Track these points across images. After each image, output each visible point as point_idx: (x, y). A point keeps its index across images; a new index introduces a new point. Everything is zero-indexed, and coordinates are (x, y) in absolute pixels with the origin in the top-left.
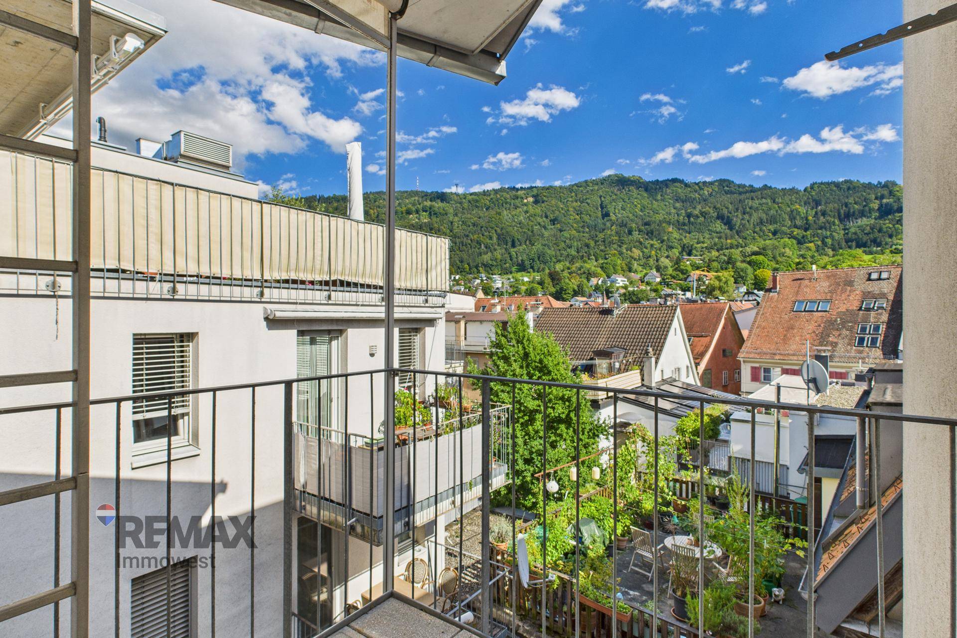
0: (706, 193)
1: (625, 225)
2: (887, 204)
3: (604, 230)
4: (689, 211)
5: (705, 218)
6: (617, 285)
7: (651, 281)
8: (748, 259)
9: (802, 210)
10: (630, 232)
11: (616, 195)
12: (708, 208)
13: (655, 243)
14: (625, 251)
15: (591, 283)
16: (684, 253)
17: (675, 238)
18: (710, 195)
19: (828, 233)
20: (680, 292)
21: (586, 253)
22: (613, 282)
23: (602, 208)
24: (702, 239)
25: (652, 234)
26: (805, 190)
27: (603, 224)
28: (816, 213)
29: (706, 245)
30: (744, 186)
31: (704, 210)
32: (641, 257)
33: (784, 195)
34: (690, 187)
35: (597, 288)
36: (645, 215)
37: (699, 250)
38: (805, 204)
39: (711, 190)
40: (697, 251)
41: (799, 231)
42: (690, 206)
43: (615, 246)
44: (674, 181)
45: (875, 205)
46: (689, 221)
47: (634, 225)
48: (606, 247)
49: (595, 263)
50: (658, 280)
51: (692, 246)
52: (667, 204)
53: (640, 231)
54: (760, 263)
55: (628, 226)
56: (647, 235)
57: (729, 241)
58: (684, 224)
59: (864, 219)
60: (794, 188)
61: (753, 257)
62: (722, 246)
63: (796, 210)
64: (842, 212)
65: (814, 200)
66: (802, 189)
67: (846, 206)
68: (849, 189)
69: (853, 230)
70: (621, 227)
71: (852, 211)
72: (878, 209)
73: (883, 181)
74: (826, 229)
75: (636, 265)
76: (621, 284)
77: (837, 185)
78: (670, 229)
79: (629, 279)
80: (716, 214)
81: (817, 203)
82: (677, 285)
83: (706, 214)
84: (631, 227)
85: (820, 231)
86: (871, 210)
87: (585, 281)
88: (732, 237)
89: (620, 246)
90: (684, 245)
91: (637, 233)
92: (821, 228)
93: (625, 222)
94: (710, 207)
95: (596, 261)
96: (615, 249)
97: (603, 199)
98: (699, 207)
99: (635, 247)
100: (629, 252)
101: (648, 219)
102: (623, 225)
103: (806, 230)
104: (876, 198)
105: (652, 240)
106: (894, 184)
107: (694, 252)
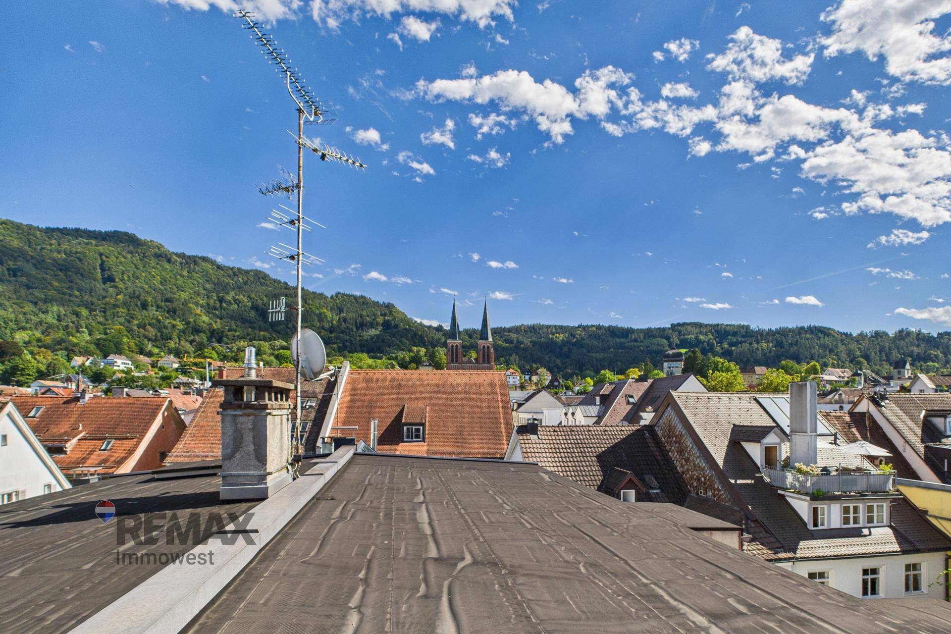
0: (240, 279)
1: (138, 297)
2: (388, 321)
3: (105, 297)
4: (221, 295)
5: (238, 306)
6: (115, 368)
7: (166, 366)
8: (277, 352)
9: (329, 315)
10: (144, 306)
11: (125, 257)
12: (241, 296)
13: (178, 323)
14: (135, 328)
15: (73, 363)
16: (214, 340)
17: (204, 322)
18: (246, 283)
19: (348, 337)
20: (197, 381)
21: (73, 323)
22: (112, 364)
23: (103, 270)
24: (234, 327)
25: (175, 312)
26: (332, 297)
27: (104, 289)
28: (339, 319)
29: (237, 334)
30: (279, 282)
31: (237, 297)
32: (159, 338)
33: (314, 298)
34: (223, 270)
35: (83, 370)
36: (166, 289)
37: (230, 337)
38: (331, 309)
39: (246, 279)
40: (228, 338)
41: (326, 333)
42: (223, 290)
43: (122, 320)
44: (204, 259)
45: (380, 320)
46: (221, 306)
47: (149, 299)
48: (107, 320)
49: (88, 338)
50: (176, 366)
51: (223, 332)
52: (196, 283)
53: (158, 307)
54: (287, 358)
55: (141, 298)
56: (168, 312)
57: (262, 333)
58: (215, 309)
59: (373, 330)
60: (322, 294)
61: (281, 351)
62: (255, 337)
63: (324, 313)
64: (358, 321)
65: (338, 308)
66: (329, 297)
67: (361, 317)
68: (364, 303)
69: (365, 337)
70: (131, 298)
71: (365, 322)
72: (382, 324)
73: (386, 302)
74: (346, 335)
75: (150, 346)
76: (122, 367)
77: (355, 298)
78: (198, 312)
79: (134, 362)
80: (250, 303)
81: (341, 311)
82: (197, 373)
83: (240, 302)
84: (146, 301)
85: (341, 335)
86: (377, 324)
87: (63, 360)
88: (265, 330)
89: (129, 322)
90: (214, 330)
91: (154, 308)
92: (342, 332)
93: (137, 293)
94: (244, 296)
95: (90, 335)
96: (121, 324)
97: (104, 258)
98: (232, 293)
99: (150, 324)
100: (141, 330)
101: (169, 295)
102: (134, 296)
103: (331, 332)
104: (381, 315)
105: (175, 320)
106: (393, 306)
107: (225, 339)
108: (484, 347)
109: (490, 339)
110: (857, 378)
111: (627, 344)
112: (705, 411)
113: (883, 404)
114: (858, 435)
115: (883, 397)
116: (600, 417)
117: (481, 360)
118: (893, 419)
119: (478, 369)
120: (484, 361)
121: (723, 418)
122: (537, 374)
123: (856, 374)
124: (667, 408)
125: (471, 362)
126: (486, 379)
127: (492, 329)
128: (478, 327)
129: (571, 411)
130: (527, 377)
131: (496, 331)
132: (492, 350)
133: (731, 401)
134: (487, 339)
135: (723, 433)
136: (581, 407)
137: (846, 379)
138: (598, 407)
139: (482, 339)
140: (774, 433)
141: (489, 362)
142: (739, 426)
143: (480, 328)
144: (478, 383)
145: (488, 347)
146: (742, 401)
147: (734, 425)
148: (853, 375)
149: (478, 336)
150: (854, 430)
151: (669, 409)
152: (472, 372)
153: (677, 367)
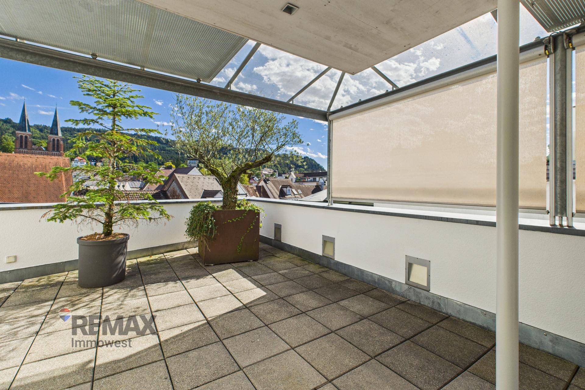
108: (54, 140)
109: (60, 134)
110: (275, 173)
111: (167, 148)
112: (191, 184)
113: (268, 182)
114: (258, 195)
115: (268, 180)
116: (141, 188)
117: (51, 148)
118: (271, 188)
119: (48, 154)
120: (54, 150)
121: (199, 187)
122: (101, 162)
123: (275, 172)
124: (172, 182)
125: (41, 149)
126: (51, 161)
127: (62, 128)
128: (50, 124)
129: (122, 184)
130: (93, 163)
131: (64, 130)
132: (61, 142)
133: (205, 179)
134: (57, 134)
135: (199, 194)
136: (130, 182)
137: (271, 173)
138: (140, 182)
139: (51, 133)
140: (220, 193)
141: (58, 150)
142: (207, 190)
143: (51, 126)
144: (44, 164)
145: (58, 140)
146: (210, 179)
147: (205, 190)
148: (274, 172)
149: (49, 131)
150: (257, 193)
151: (174, 182)
152: (38, 156)
153: (195, 163)
